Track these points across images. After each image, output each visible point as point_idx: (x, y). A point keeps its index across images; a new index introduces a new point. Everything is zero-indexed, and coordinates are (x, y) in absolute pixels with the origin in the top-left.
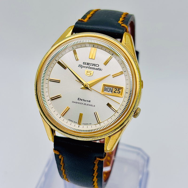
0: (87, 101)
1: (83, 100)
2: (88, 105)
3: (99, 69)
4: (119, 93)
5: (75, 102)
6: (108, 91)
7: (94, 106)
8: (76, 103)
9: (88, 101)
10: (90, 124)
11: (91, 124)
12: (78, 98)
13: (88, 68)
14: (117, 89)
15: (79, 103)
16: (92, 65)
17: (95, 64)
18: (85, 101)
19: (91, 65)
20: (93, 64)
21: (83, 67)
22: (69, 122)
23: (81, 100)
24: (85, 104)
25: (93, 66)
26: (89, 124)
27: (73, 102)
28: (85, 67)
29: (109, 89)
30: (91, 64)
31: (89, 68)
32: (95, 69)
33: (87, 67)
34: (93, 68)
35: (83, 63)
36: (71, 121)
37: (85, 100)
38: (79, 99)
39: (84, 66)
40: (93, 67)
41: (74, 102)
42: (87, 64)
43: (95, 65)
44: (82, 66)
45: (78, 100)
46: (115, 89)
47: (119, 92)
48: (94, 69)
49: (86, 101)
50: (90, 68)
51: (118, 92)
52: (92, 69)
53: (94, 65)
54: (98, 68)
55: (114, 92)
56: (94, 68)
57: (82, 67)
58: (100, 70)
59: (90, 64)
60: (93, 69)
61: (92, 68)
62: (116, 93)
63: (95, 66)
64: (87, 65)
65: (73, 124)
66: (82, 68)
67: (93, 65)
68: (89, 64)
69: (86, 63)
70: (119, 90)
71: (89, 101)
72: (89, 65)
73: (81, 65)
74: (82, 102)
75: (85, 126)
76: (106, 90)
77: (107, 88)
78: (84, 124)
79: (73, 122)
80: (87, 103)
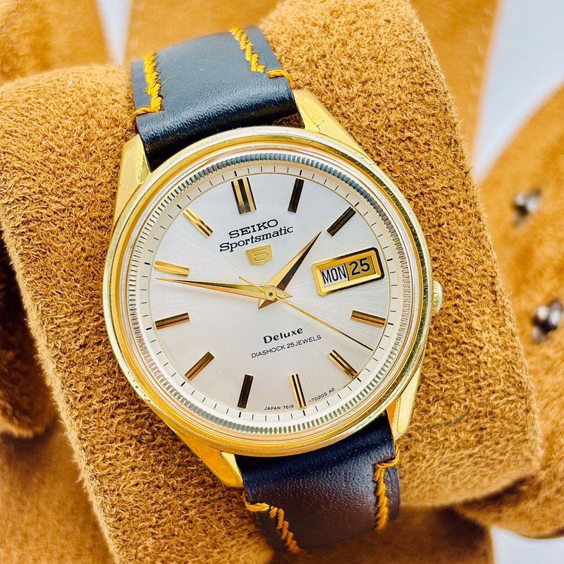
0: (291, 334)
1: (280, 337)
2: (299, 343)
3: (283, 232)
4: (368, 270)
5: (260, 354)
6: (335, 278)
7: (319, 337)
8: (265, 353)
9: (294, 333)
10: (330, 391)
11: (333, 389)
13: (249, 242)
14: (358, 262)
15: (274, 350)
16: (256, 228)
17: (264, 223)
18: (287, 335)
19: (254, 231)
20: (258, 225)
22: (272, 415)
23: (275, 339)
24: (291, 345)
26: (328, 393)
27: (254, 355)
28: (241, 243)
30: (253, 226)
31: (252, 242)
32: (270, 237)
33: (246, 240)
34: (265, 237)
35: (230, 234)
36: (275, 408)
37: (285, 335)
38: (268, 340)
40: (264, 232)
41: (256, 355)
42: (242, 232)
44: (230, 246)
45: (266, 342)
46: (350, 265)
47: (365, 267)
51: (362, 268)
53: (262, 228)
55: (353, 274)
56: (267, 236)
57: (232, 248)
61: (262, 238)
62: (359, 273)
65: (285, 414)
66: (232, 251)
67: (259, 227)
68: (246, 231)
69: (237, 231)
70: (363, 262)
71: (298, 332)
73: (228, 243)
74: (281, 342)
75: (321, 404)
76: (327, 280)
77: (328, 271)
78: (316, 399)
79: (282, 408)
80: (294, 339)
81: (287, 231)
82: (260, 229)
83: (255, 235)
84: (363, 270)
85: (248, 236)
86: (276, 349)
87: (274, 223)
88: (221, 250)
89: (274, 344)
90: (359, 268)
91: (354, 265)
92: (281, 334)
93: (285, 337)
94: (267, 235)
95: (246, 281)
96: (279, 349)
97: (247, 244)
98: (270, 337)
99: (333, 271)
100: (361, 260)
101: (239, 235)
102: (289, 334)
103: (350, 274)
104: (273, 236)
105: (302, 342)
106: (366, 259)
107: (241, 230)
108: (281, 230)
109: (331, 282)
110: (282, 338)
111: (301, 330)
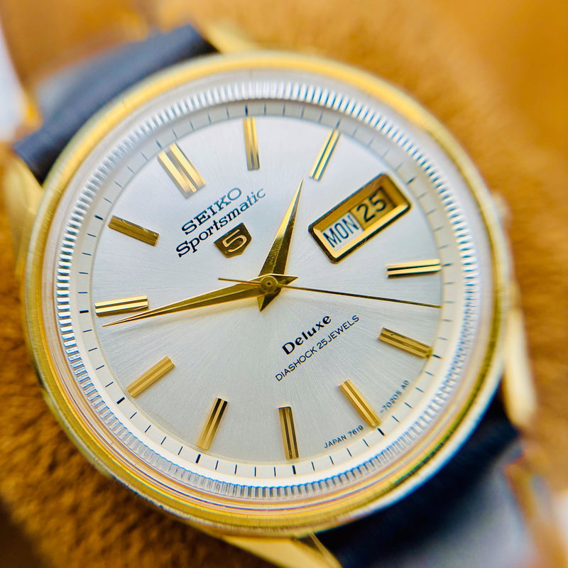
0: (316, 328)
1: (303, 338)
2: (332, 336)
3: (252, 200)
4: (384, 207)
5: (287, 371)
7: (356, 319)
8: (293, 367)
9: (319, 326)
10: (403, 386)
11: (406, 382)
12: (284, 348)
13: (214, 230)
14: (367, 202)
15: (302, 359)
16: (216, 208)
18: (312, 332)
19: (214, 213)
20: (217, 203)
21: (195, 242)
22: (338, 452)
23: (298, 344)
24: (322, 344)
25: (221, 209)
26: (401, 390)
27: (279, 377)
28: (204, 236)
29: (339, 227)
30: (211, 208)
31: (218, 229)
32: (239, 213)
33: (209, 229)
34: (232, 215)
35: (183, 229)
36: (339, 440)
37: (309, 333)
38: (289, 348)
39: (195, 234)
40: (227, 210)
41: (282, 375)
42: (199, 220)
43: (226, 200)
44: (190, 245)
45: (288, 353)
46: (358, 209)
47: (380, 205)
48: (236, 213)
49: (315, 331)
50: (219, 225)
51: (375, 208)
52: (231, 219)
53: (223, 205)
54: (245, 200)
55: (367, 220)
56: (234, 214)
57: (193, 247)
58: (256, 201)
59: (210, 212)
60: (235, 216)
61: (228, 219)
62: (373, 216)
63: (227, 204)
64: (201, 223)
65: (355, 444)
66: (195, 250)
67: (219, 206)
68: (204, 217)
69: (192, 222)
70: (374, 200)
71: (325, 322)
73: (186, 243)
74: (307, 345)
75: (399, 409)
76: (335, 241)
77: (331, 230)
78: (389, 405)
79: (348, 436)
80: (323, 334)
83: (217, 218)
84: (378, 210)
85: (209, 223)
86: (306, 357)
87: (237, 192)
88: (180, 255)
89: (299, 351)
90: (372, 211)
91: (363, 209)
92: (303, 334)
95: (232, 280)
96: (308, 354)
97: (211, 234)
98: (291, 344)
100: (370, 199)
101: (196, 226)
102: (313, 329)
103: (363, 221)
104: (241, 210)
105: (336, 334)
107: (197, 218)
108: (249, 199)
109: (340, 241)
110: (306, 338)
111: (328, 317)
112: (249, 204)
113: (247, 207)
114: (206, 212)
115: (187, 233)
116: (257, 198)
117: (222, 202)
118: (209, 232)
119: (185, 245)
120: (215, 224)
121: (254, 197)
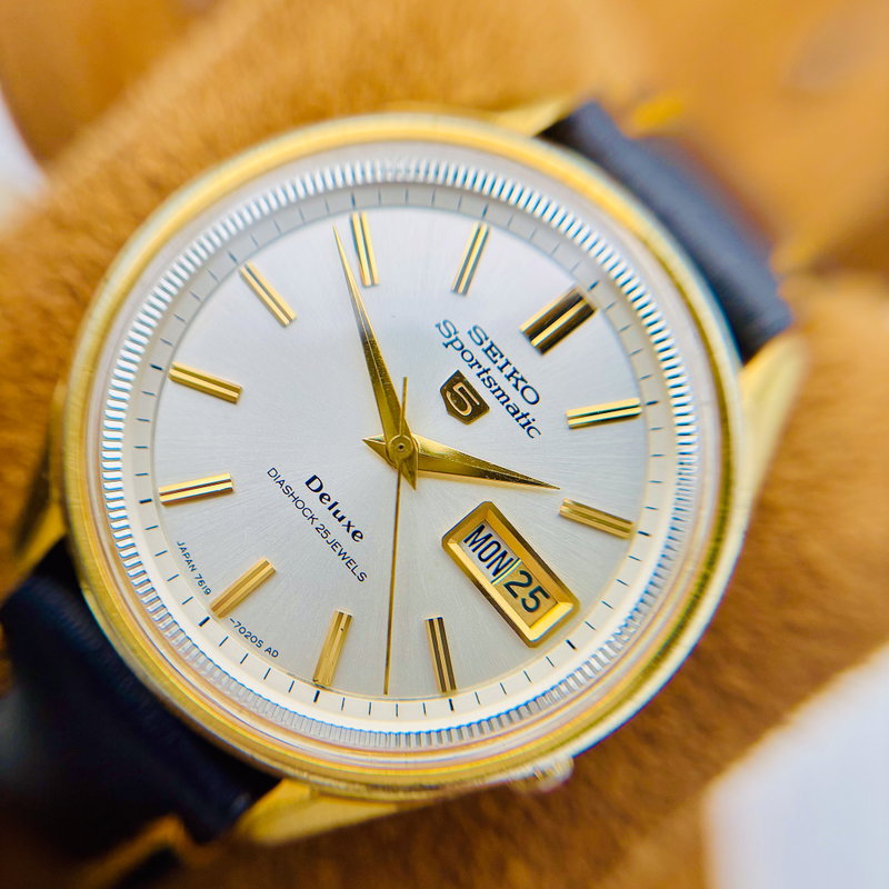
0: (345, 522)
1: (330, 504)
2: (335, 544)
3: (523, 421)
4: (529, 610)
5: (281, 483)
6: (484, 556)
7: (362, 577)
8: (288, 491)
9: (349, 526)
10: (269, 650)
11: (275, 654)
12: (315, 477)
13: (476, 370)
14: (535, 584)
15: (300, 504)
16: (508, 370)
17: (522, 379)
18: (339, 515)
19: (501, 369)
20: (515, 371)
21: (458, 345)
22: (174, 562)
23: (322, 496)
24: (323, 531)
26: (265, 647)
27: (273, 473)
28: (467, 356)
30: (508, 363)
31: (479, 375)
33: (477, 363)
35: (475, 329)
36: (189, 562)
37: (337, 511)
38: (315, 484)
39: (469, 345)
40: (507, 387)
41: (276, 476)
42: (490, 348)
43: (521, 385)
44: (453, 337)
45: (308, 483)
46: (522, 573)
47: (531, 603)
48: (504, 398)
49: (340, 520)
50: (485, 376)
51: (527, 597)
52: (493, 392)
53: (513, 381)
54: (523, 411)
55: (507, 586)
56: (502, 397)
57: (451, 343)
58: (523, 426)
59: (501, 362)
61: (494, 388)
62: (515, 596)
63: (516, 386)
64: (486, 352)
65: (186, 585)
66: (446, 345)
67: (512, 375)
68: (495, 355)
69: (487, 338)
70: (539, 595)
71: (354, 534)
72: (495, 362)
73: (456, 332)
74: (320, 510)
75: (238, 645)
76: (474, 543)
77: (490, 536)
78: (242, 630)
79: (196, 574)
80: (338, 531)
81: (528, 426)
82: (508, 378)
83: (494, 373)
84: (524, 601)
85: (486, 363)
86: (304, 508)
87: (533, 399)
88: (438, 326)
89: (311, 499)
90: (523, 593)
91: (524, 580)
92: (336, 503)
93: (335, 514)
94: (503, 394)
95: (404, 395)
96: (307, 513)
97: (471, 366)
98: (321, 487)
99: (495, 547)
100: (540, 589)
101: (482, 343)
102: (343, 518)
103: (505, 580)
104: (508, 407)
105: (338, 550)
106: (547, 596)
107: (492, 345)
108: (524, 416)
109: (474, 550)
110: (330, 508)
111: (361, 537)
112: (517, 416)
113: (513, 415)
114: (502, 356)
115: (470, 333)
116: (526, 427)
117: (517, 380)
118: (474, 363)
119: (453, 332)
120: (486, 371)
121: (529, 423)
